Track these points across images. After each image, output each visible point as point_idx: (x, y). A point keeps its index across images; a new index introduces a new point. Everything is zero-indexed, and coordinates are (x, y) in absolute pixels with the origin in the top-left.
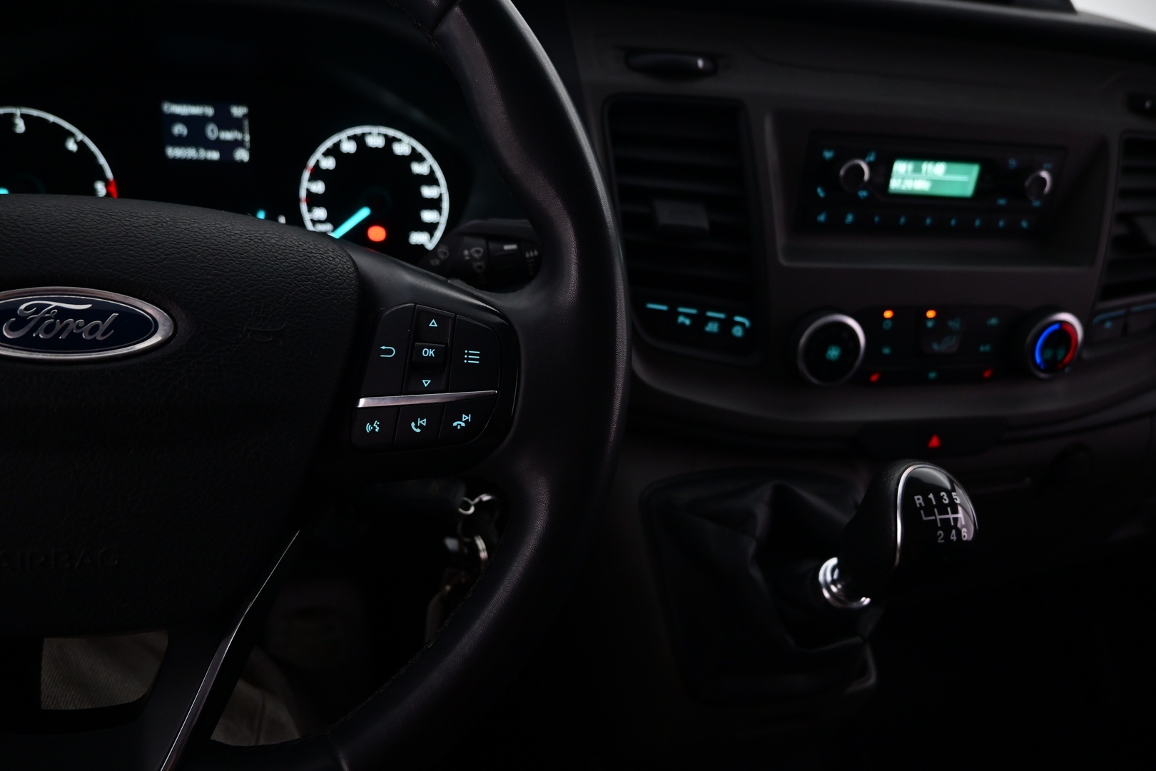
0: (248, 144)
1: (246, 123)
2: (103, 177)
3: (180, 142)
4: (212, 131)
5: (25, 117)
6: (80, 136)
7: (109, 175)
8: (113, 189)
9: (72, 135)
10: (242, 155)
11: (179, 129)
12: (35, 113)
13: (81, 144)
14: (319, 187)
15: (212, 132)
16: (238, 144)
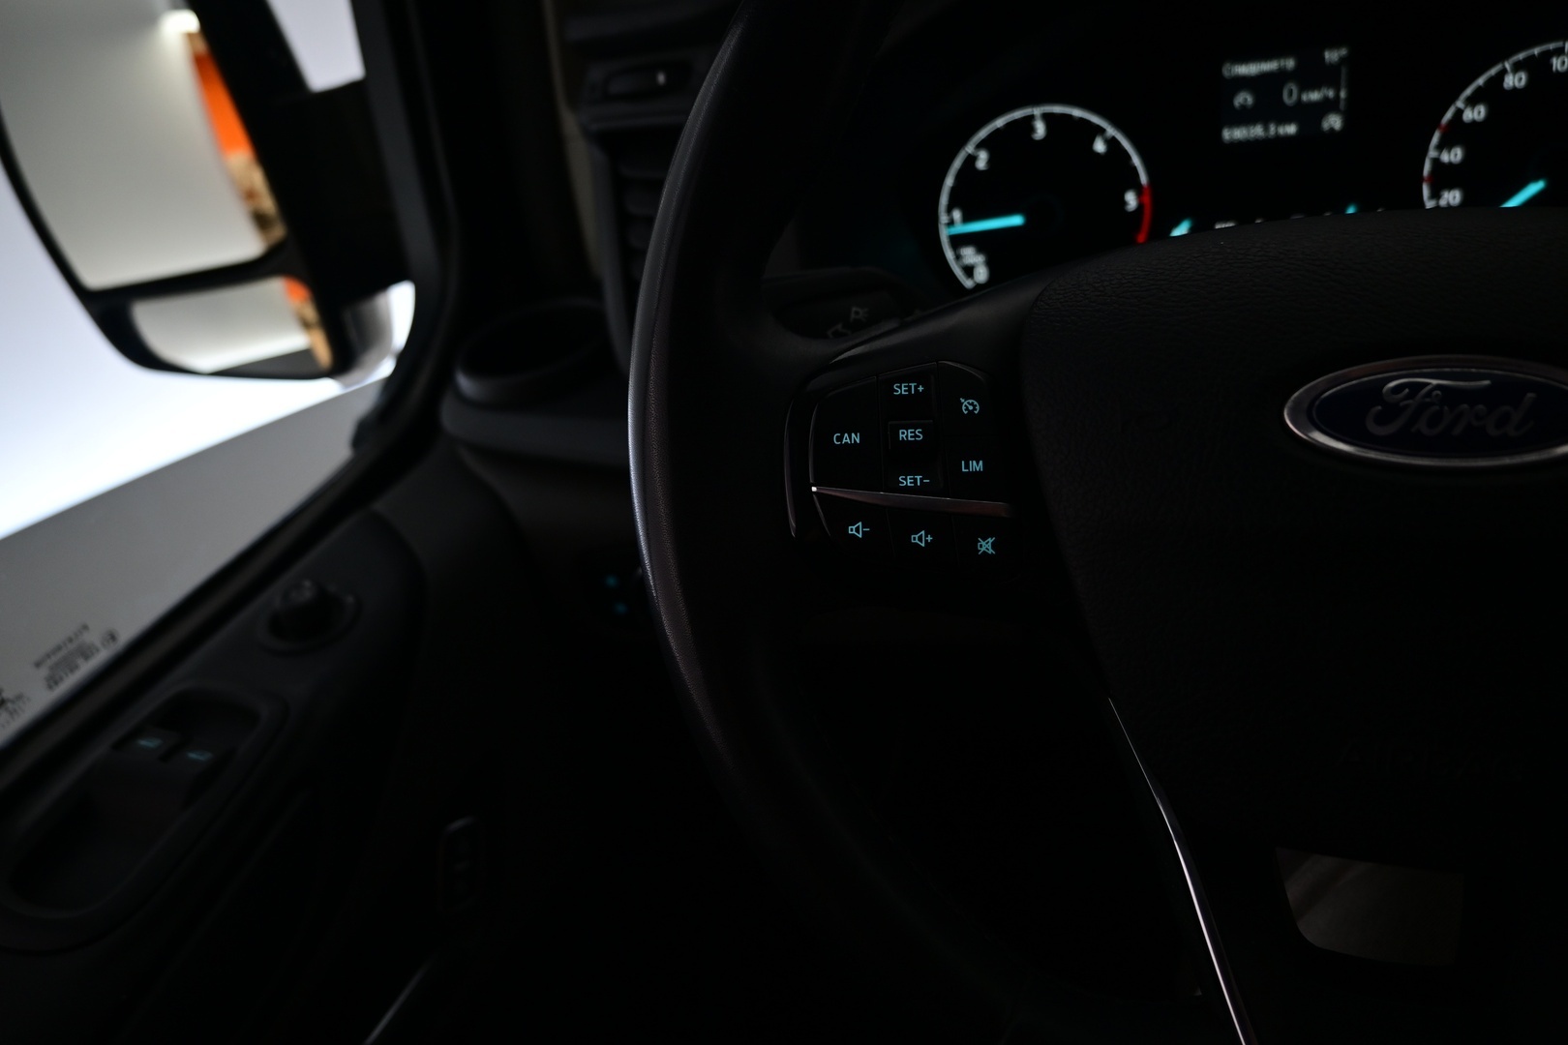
0: (1342, 105)
1: (1344, 71)
2: (1135, 184)
3: (1245, 117)
4: (1291, 93)
5: (1046, 117)
6: (1111, 131)
7: (1144, 179)
8: (1147, 200)
9: (1101, 131)
10: (1334, 122)
11: (1244, 99)
12: (1058, 109)
13: (1112, 143)
14: (1455, 155)
15: (1290, 95)
16: (1327, 106)
